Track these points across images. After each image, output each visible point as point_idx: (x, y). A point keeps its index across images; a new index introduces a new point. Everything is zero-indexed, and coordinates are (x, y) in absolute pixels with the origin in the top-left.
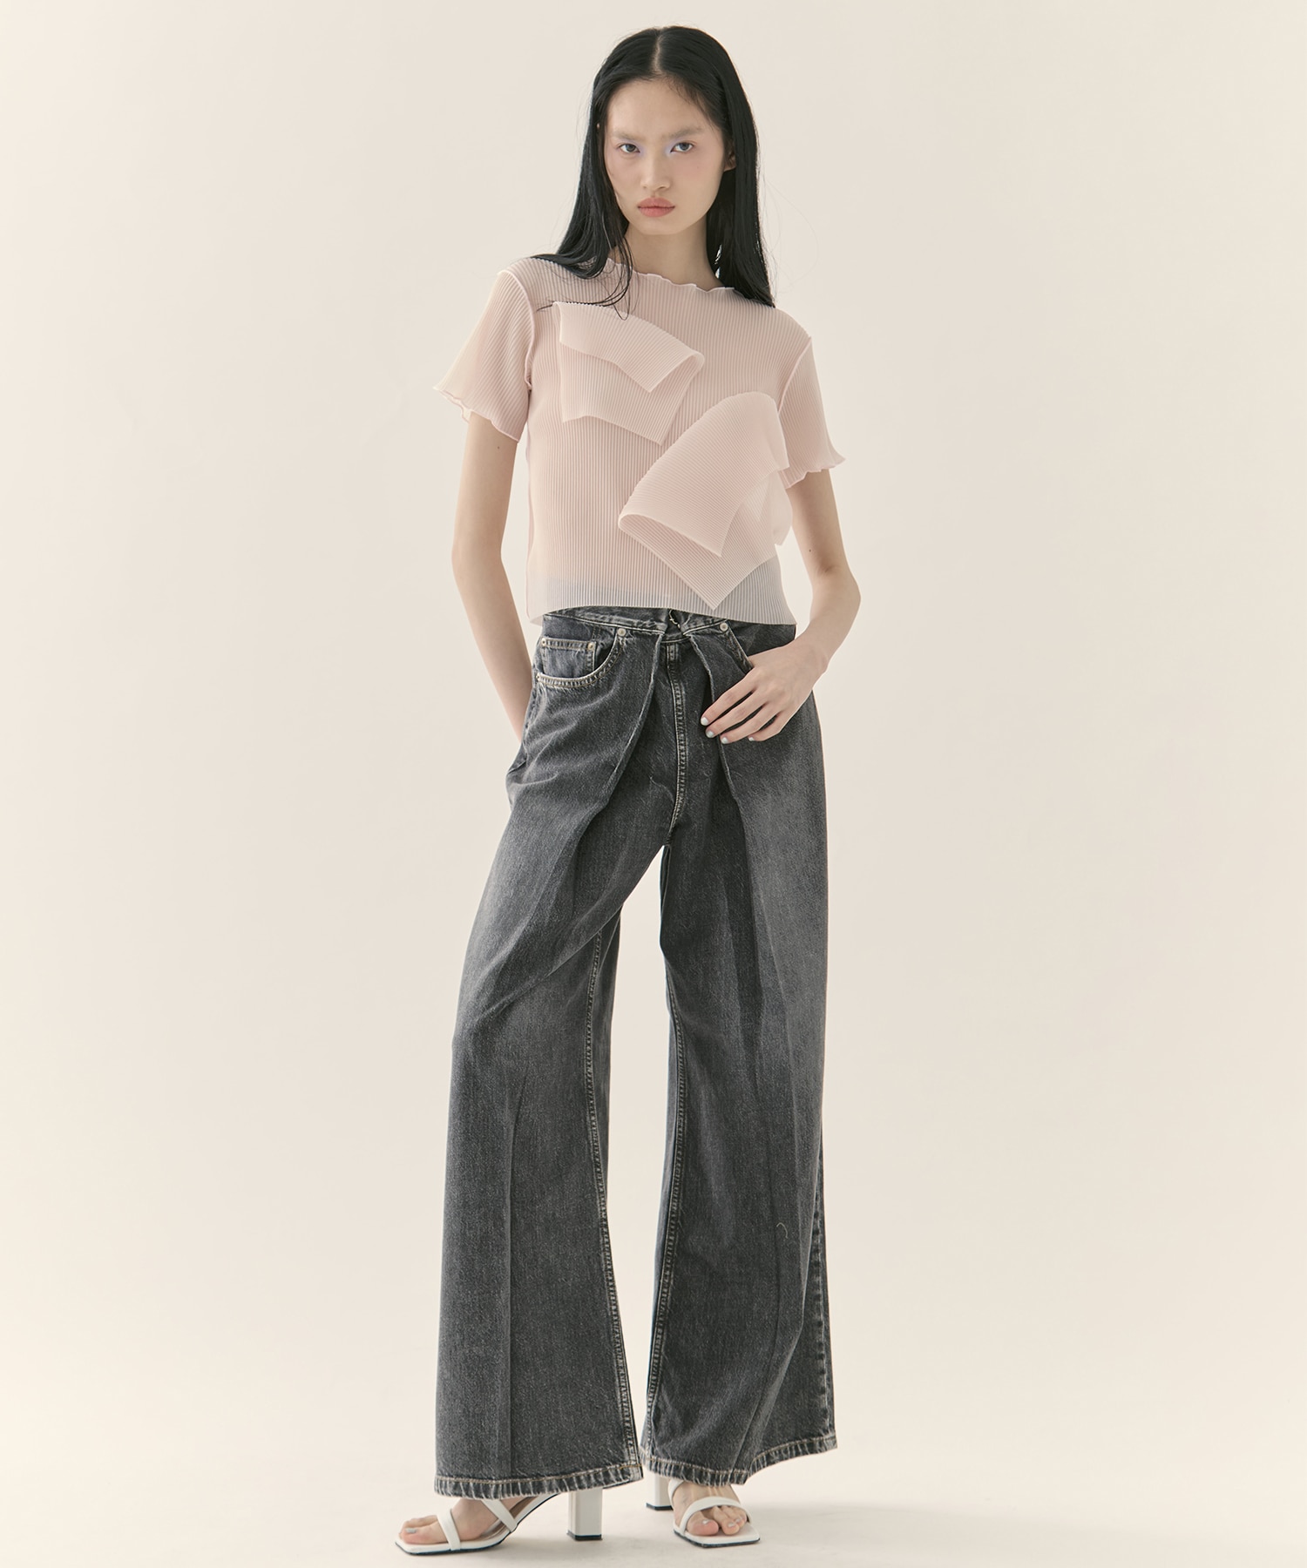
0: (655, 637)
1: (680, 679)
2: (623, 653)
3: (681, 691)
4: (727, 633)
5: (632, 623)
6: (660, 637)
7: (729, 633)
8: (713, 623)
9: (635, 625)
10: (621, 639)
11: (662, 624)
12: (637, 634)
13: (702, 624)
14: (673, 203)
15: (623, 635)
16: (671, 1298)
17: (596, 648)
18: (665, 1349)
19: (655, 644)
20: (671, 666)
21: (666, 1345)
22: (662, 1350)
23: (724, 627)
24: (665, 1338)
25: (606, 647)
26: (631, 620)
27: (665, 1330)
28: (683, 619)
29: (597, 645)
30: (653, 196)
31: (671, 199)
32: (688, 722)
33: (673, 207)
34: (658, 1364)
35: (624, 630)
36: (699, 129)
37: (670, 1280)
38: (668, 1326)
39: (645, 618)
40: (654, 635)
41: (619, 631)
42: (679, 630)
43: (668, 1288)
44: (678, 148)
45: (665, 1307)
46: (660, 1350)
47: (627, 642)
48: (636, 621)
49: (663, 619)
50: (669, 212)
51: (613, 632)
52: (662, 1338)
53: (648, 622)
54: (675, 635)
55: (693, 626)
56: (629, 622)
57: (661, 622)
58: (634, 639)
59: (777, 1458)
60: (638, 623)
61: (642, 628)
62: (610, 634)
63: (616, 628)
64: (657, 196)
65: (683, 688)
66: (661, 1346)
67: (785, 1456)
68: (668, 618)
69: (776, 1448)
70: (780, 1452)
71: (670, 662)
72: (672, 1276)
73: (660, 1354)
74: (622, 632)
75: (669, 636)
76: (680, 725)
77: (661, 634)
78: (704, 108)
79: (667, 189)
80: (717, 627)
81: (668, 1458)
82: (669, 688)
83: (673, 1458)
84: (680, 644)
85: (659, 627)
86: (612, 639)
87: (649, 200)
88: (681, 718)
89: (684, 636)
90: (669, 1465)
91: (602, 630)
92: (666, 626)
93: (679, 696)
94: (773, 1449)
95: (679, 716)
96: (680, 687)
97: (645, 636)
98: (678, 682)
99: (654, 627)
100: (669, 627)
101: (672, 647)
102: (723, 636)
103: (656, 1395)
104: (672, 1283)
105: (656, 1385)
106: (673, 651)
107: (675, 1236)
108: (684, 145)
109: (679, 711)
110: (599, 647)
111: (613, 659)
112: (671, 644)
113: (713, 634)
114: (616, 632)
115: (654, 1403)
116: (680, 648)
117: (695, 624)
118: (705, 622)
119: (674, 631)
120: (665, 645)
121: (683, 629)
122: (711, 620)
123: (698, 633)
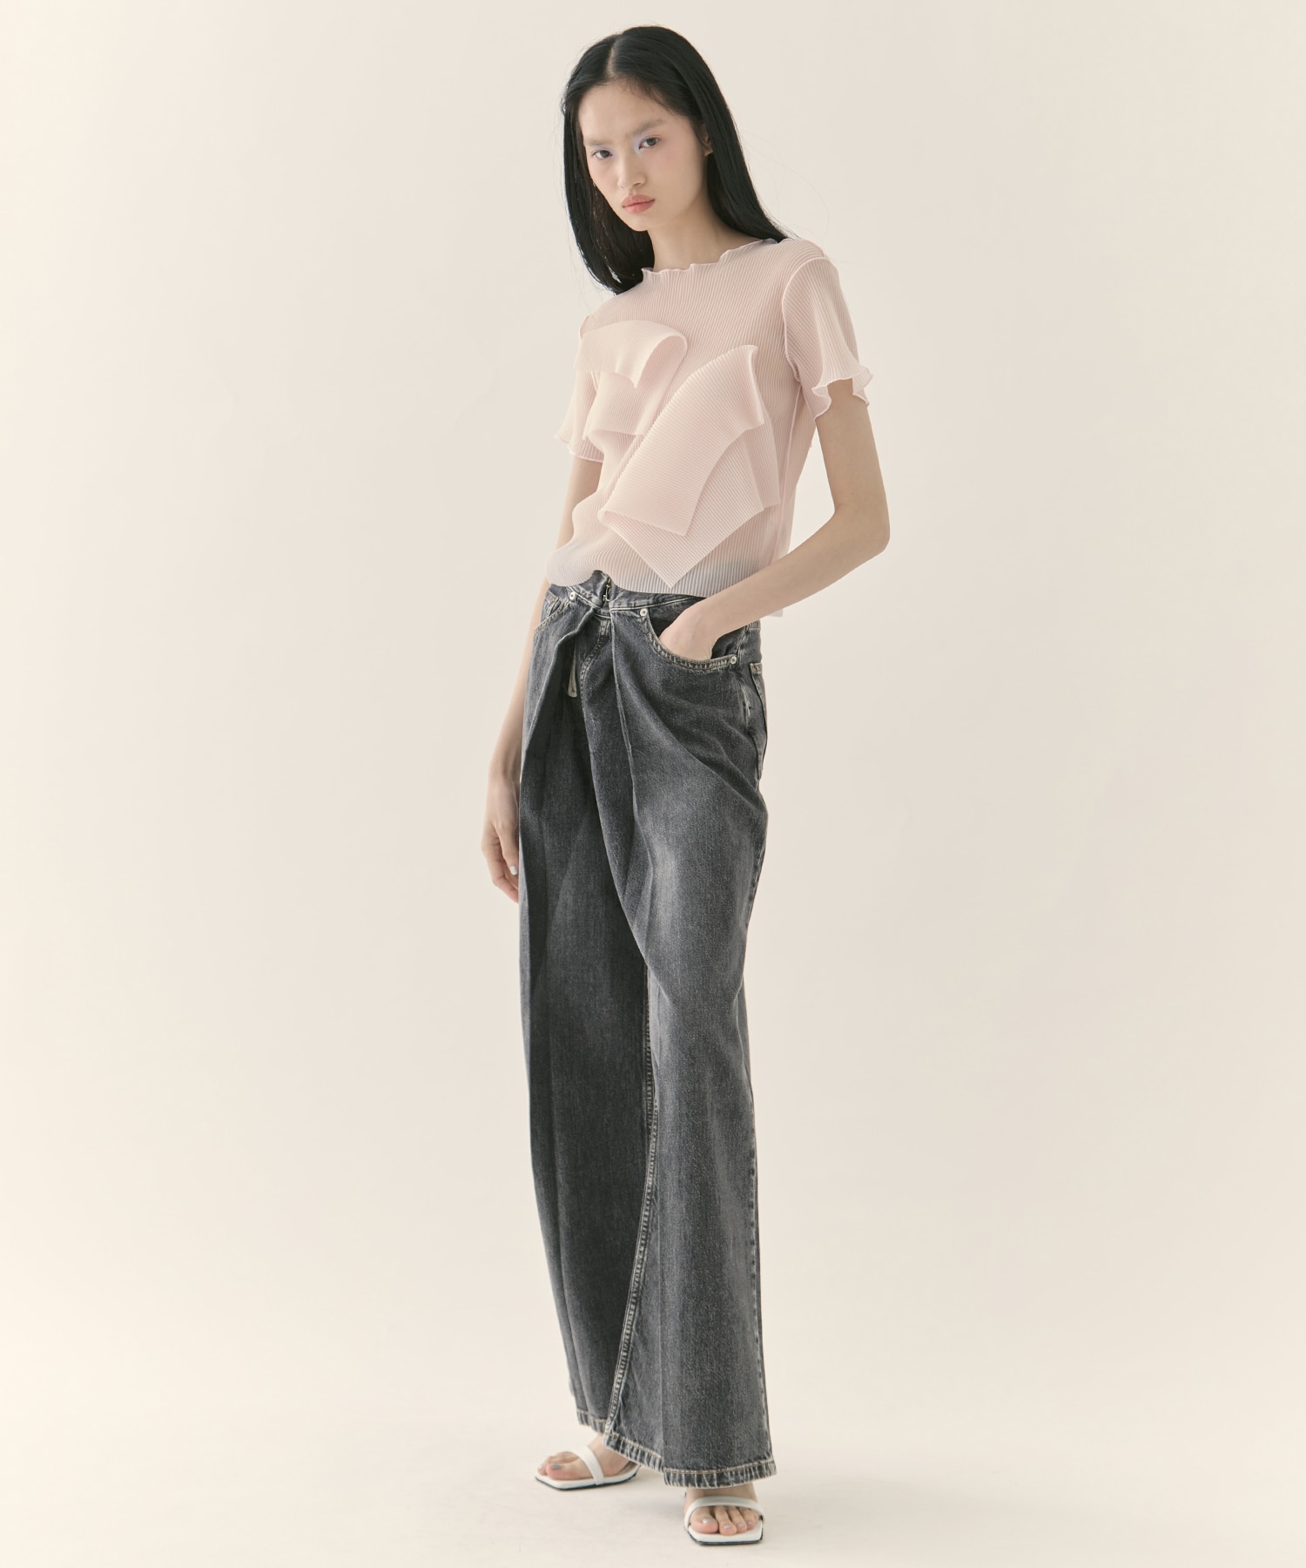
5: (579, 590)
6: (592, 609)
7: (647, 620)
8: (635, 607)
11: (597, 598)
14: (651, 196)
16: (644, 1274)
18: (637, 1326)
21: (638, 1322)
22: (634, 1327)
23: (644, 614)
24: (637, 1315)
27: (638, 1307)
30: (631, 194)
31: (647, 193)
33: (653, 200)
34: (629, 1340)
35: (573, 597)
36: (660, 122)
37: (644, 1256)
38: (641, 1303)
39: (587, 589)
40: (589, 606)
43: (642, 1264)
44: (646, 144)
45: (638, 1283)
46: (632, 1326)
47: (568, 607)
49: (600, 593)
50: (648, 207)
52: (634, 1315)
55: (616, 605)
57: (597, 595)
58: (574, 604)
59: (733, 1479)
60: (582, 593)
61: (583, 596)
63: (571, 590)
64: (635, 193)
66: (633, 1322)
67: (741, 1478)
68: (604, 592)
69: (732, 1469)
70: (737, 1474)
72: (646, 1252)
73: (631, 1330)
74: (570, 597)
77: (594, 606)
78: (661, 100)
79: (643, 185)
80: (637, 614)
81: (635, 1441)
83: (640, 1443)
85: (594, 600)
87: (628, 199)
89: (609, 612)
90: (635, 1449)
94: (728, 1469)
100: (601, 602)
102: (641, 621)
103: (626, 1372)
104: (645, 1259)
105: (626, 1362)
107: (649, 1211)
108: (652, 141)
113: (632, 618)
115: (624, 1381)
117: (620, 604)
121: (610, 606)
122: (633, 603)
123: (618, 614)
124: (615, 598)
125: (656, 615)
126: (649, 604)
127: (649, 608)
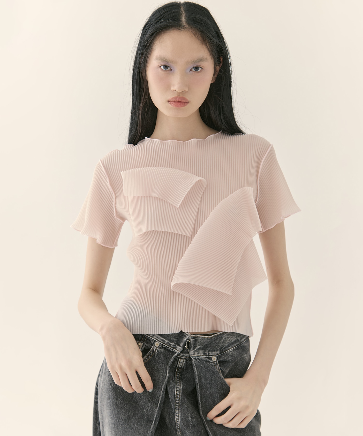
0: (174, 353)
1: (181, 379)
2: (154, 356)
3: (180, 386)
4: (215, 363)
5: (164, 341)
6: (176, 354)
7: (216, 363)
8: (209, 355)
9: (166, 343)
10: (155, 348)
11: (180, 347)
12: (165, 348)
13: (202, 354)
15: (157, 346)
17: (142, 346)
19: (172, 356)
20: (178, 370)
23: (214, 359)
25: (146, 349)
26: (164, 340)
28: (192, 348)
29: (143, 345)
30: (178, 96)
31: (188, 97)
32: (181, 405)
35: (159, 344)
36: (206, 60)
39: (172, 341)
40: (174, 352)
41: (156, 343)
42: (188, 353)
44: (193, 70)
47: (158, 351)
48: (166, 341)
49: (182, 345)
50: (185, 105)
51: (152, 342)
53: (173, 344)
54: (185, 355)
55: (196, 354)
56: (163, 340)
57: (180, 346)
58: (162, 350)
60: (168, 343)
61: (169, 346)
62: (151, 343)
63: (155, 341)
65: (182, 385)
68: (185, 345)
71: (178, 367)
74: (157, 345)
75: (182, 354)
76: (177, 405)
77: (178, 352)
78: (209, 48)
79: (187, 92)
80: (210, 359)
82: (174, 383)
84: (187, 360)
85: (178, 349)
86: (151, 346)
88: (178, 402)
89: (190, 357)
91: (147, 339)
92: (182, 349)
93: (179, 389)
95: (177, 400)
96: (180, 384)
97: (168, 350)
98: (179, 381)
99: (175, 348)
100: (183, 350)
101: (182, 361)
102: (213, 364)
106: (181, 363)
108: (196, 68)
109: (177, 397)
110: (144, 347)
111: (148, 357)
112: (182, 359)
113: (207, 362)
114: (154, 343)
116: (186, 362)
117: (198, 353)
118: (204, 354)
119: (185, 353)
120: (179, 358)
121: (190, 353)
122: (208, 353)
123: (198, 359)
124: (194, 349)
125: (221, 359)
126: (217, 354)
127: (217, 357)
